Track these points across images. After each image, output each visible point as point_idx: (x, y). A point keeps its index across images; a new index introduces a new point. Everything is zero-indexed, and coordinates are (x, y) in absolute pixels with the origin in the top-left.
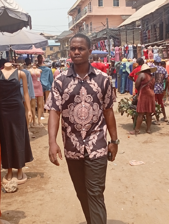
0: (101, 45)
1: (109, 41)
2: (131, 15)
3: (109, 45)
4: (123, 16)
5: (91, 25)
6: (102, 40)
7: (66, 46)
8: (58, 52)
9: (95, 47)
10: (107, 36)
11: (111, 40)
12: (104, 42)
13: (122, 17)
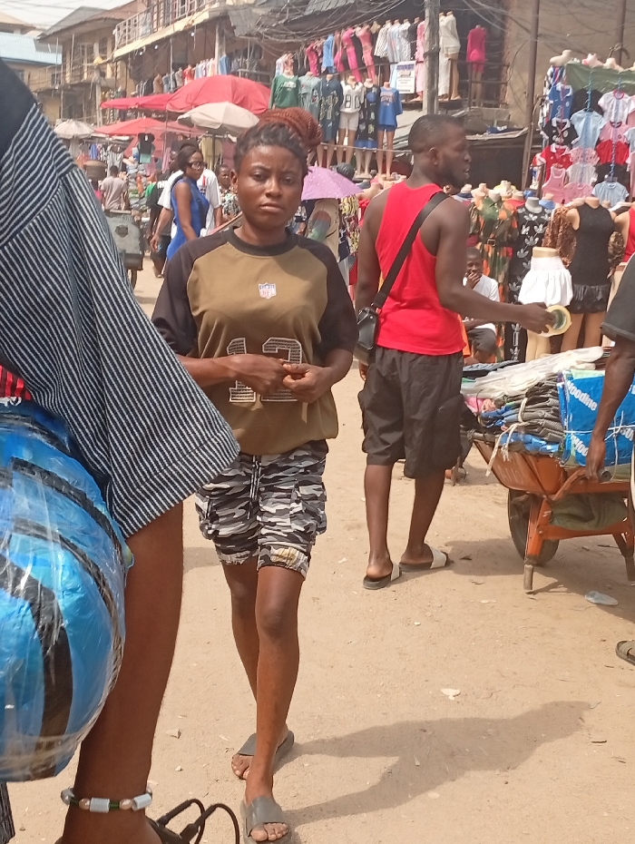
7: (95, 62)
8: (49, 92)
12: (373, 38)
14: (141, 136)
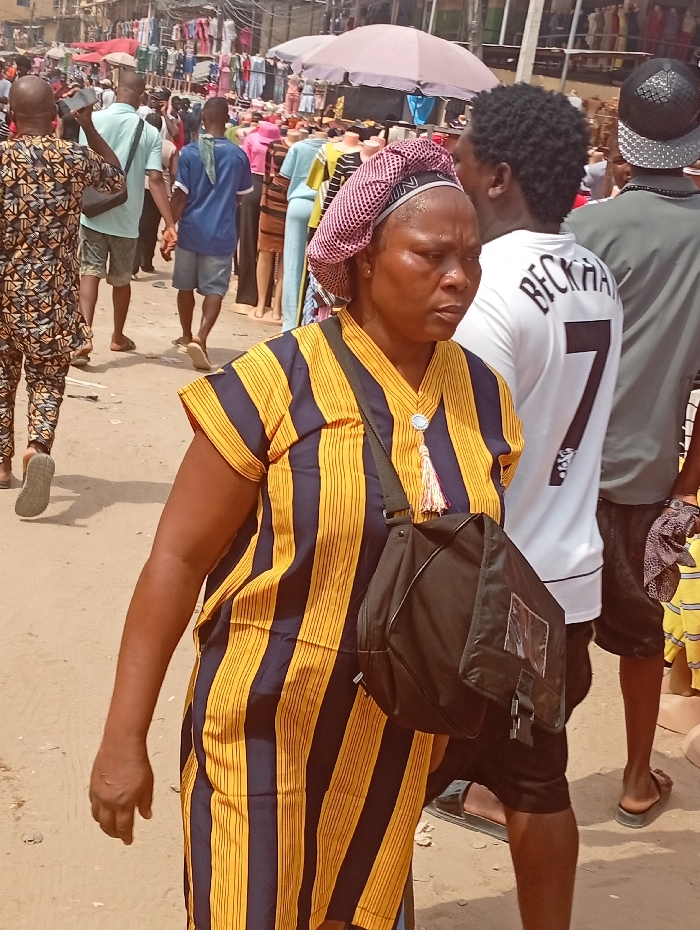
0: (198, 34)
1: (220, 26)
3: (220, 40)
8: (48, 21)
9: (179, 36)
10: (216, 8)
11: (229, 23)
14: (92, 64)
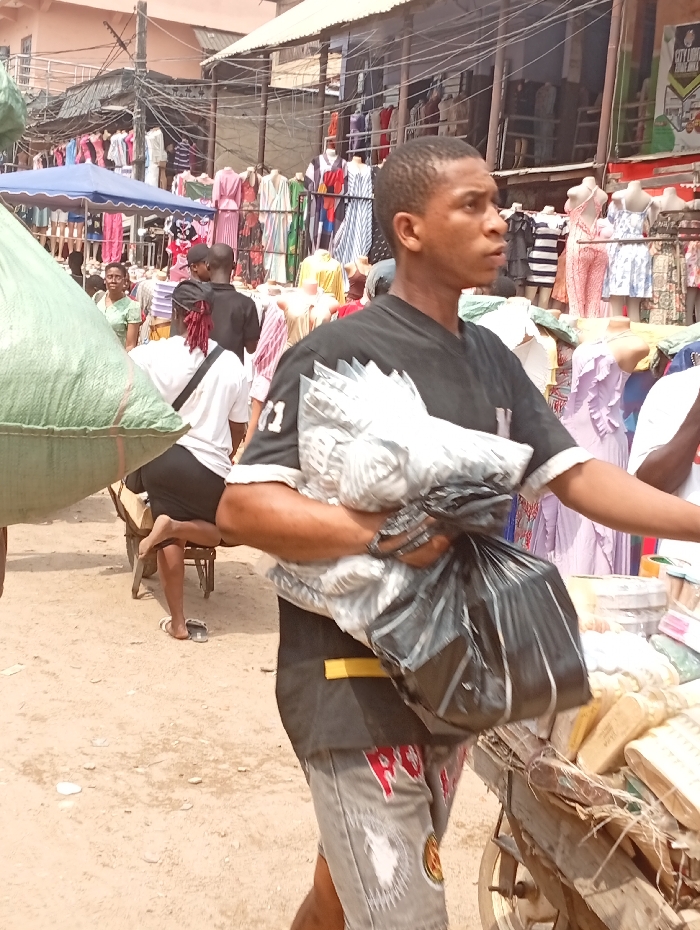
2: (242, 35)
4: (202, 32)
5: (26, 49)
6: (92, 130)
12: (106, 145)
13: (199, 34)
